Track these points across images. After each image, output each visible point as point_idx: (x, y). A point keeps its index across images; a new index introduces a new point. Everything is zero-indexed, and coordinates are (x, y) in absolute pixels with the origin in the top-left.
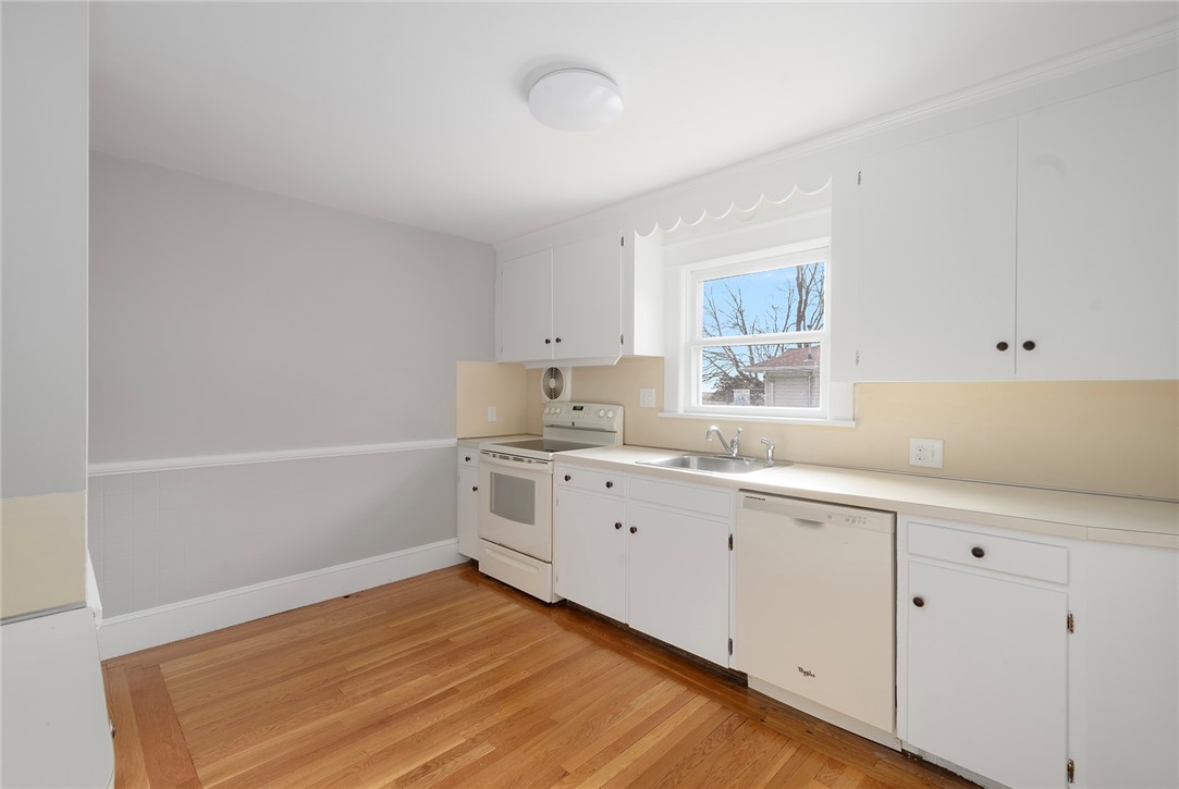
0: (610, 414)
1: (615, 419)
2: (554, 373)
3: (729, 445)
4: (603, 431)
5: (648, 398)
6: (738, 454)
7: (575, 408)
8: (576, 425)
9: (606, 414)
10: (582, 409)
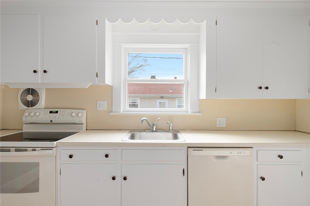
0: (80, 115)
1: (82, 117)
2: (32, 91)
3: (152, 126)
4: (76, 124)
5: (103, 106)
6: (156, 129)
7: (51, 112)
8: (53, 122)
9: (77, 114)
10: (57, 112)
